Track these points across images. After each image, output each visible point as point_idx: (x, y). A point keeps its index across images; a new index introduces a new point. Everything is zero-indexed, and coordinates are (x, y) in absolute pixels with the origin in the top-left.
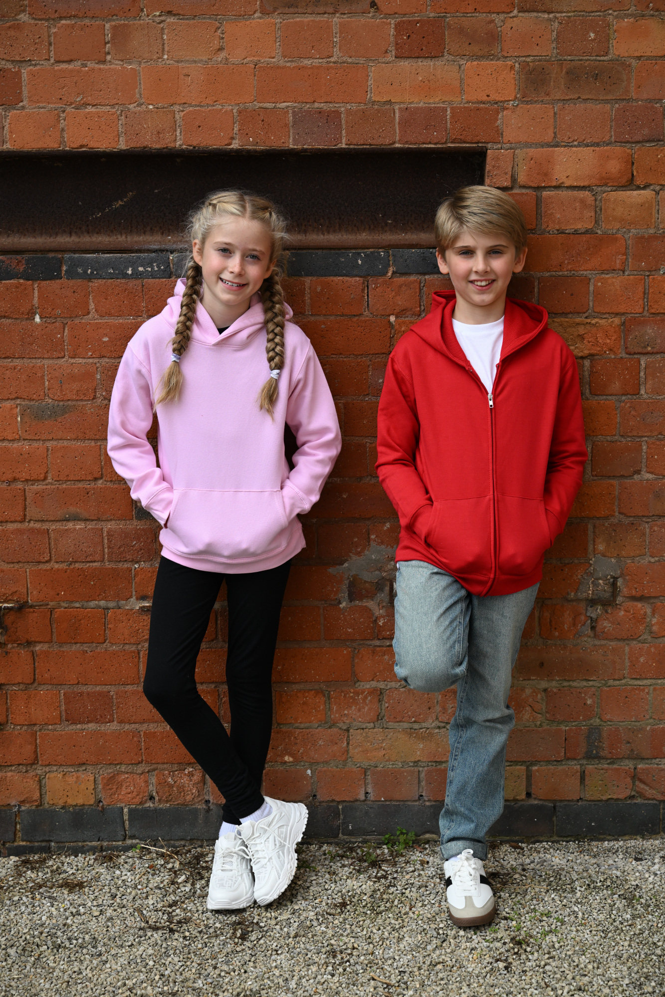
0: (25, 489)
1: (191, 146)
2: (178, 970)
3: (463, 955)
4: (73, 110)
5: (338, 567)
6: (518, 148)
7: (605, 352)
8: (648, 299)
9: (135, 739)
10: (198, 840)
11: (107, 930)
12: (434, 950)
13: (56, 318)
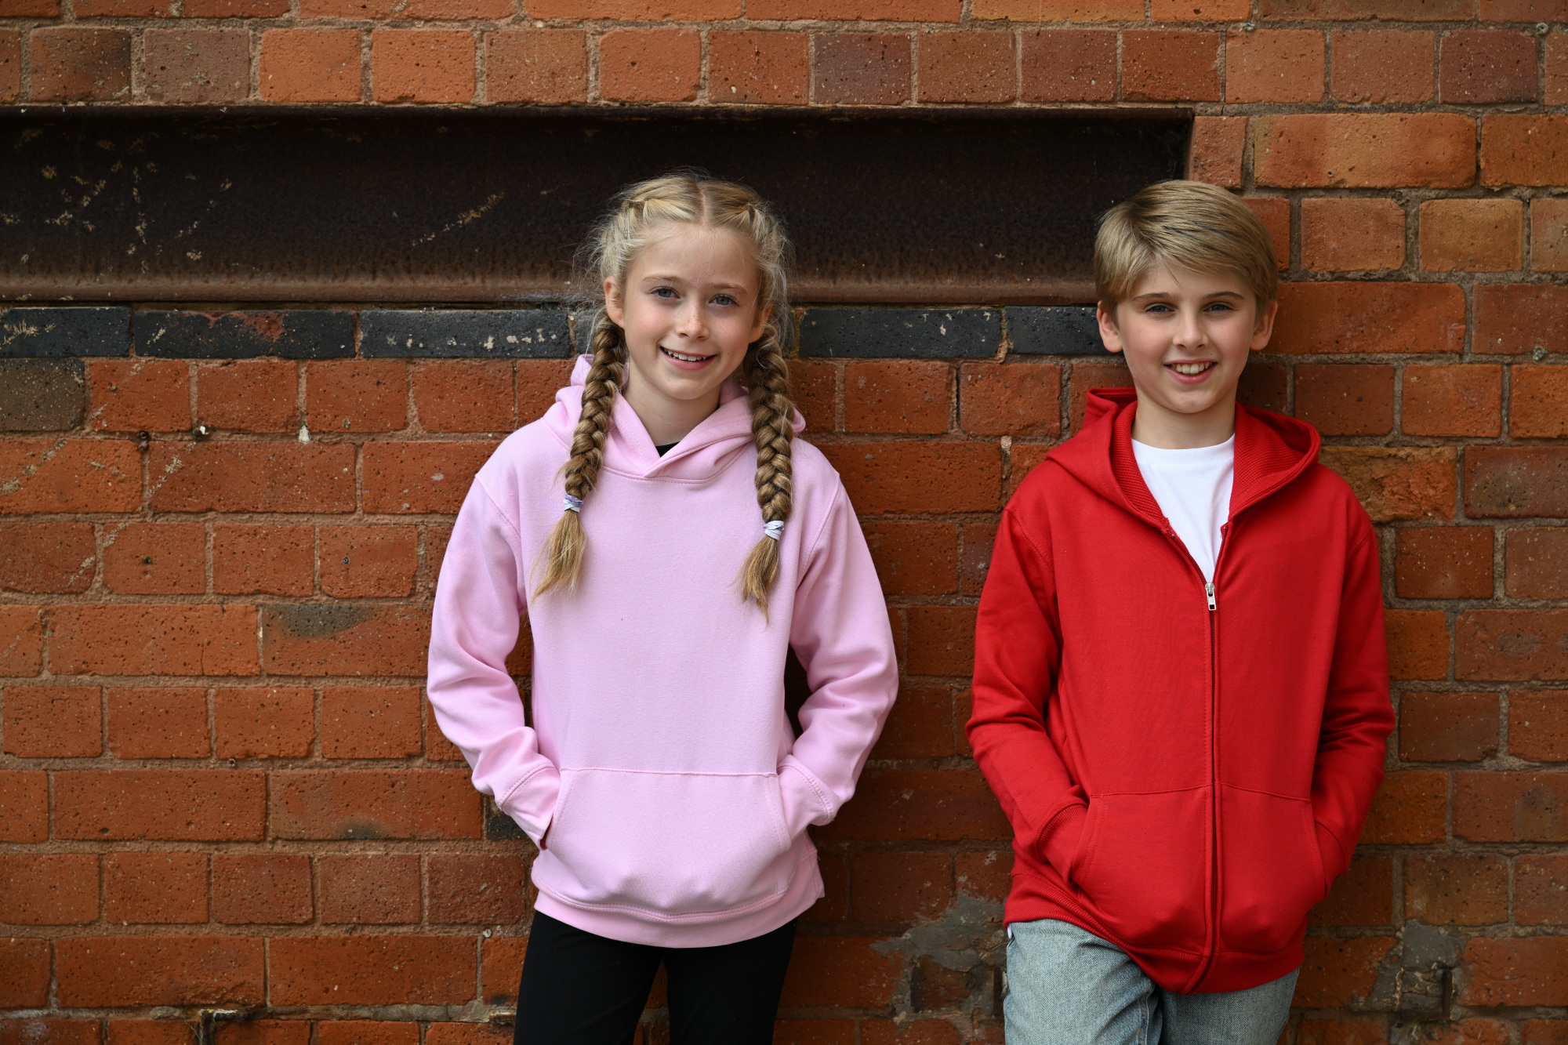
0: (267, 776)
1: (616, 101)
4: (387, 28)
5: (891, 940)
6: (1256, 112)
7: (1425, 514)
8: (1508, 409)
13: (340, 434)
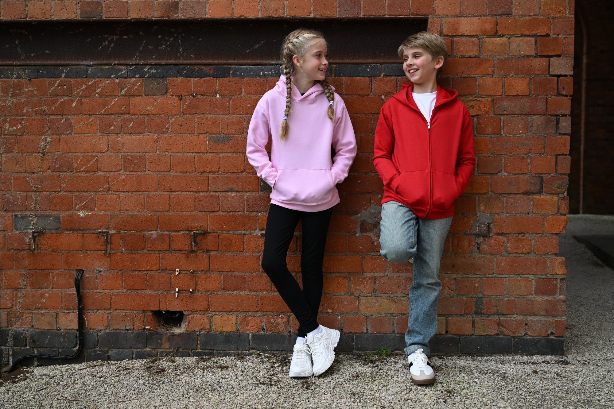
0: (209, 176)
1: (291, 16)
2: (274, 400)
3: (421, 397)
5: (355, 216)
6: (443, 17)
7: (484, 114)
8: (504, 89)
9: (256, 299)
10: (285, 351)
11: (239, 384)
12: (405, 394)
13: (226, 95)
